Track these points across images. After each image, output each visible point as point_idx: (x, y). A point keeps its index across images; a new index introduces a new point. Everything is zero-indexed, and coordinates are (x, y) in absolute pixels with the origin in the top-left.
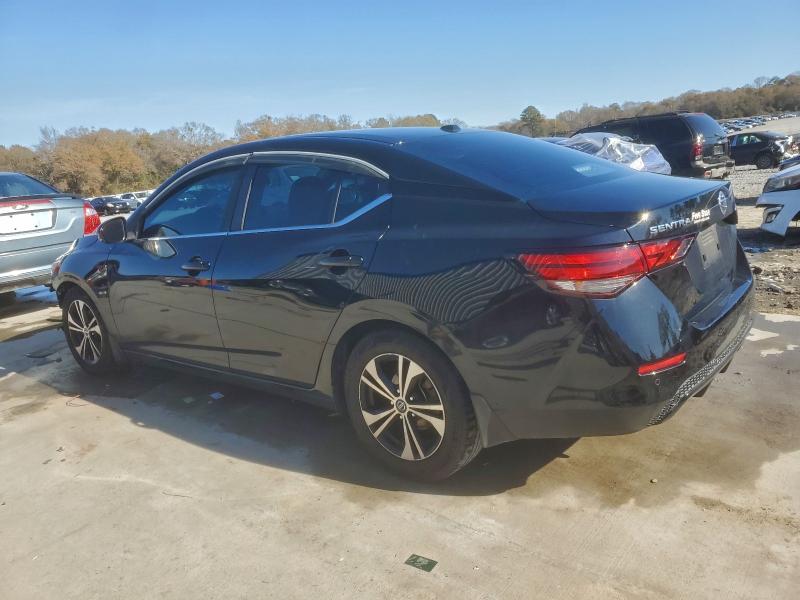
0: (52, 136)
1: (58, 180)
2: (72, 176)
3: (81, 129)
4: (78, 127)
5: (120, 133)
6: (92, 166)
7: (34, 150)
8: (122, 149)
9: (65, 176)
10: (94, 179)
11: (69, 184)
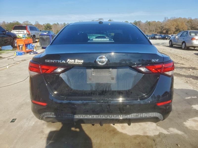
0: (167, 19)
1: (164, 30)
2: (167, 29)
3: (174, 17)
4: (173, 17)
5: (184, 19)
6: (173, 27)
7: (161, 22)
8: (182, 23)
9: (166, 29)
10: (172, 30)
11: (166, 31)
